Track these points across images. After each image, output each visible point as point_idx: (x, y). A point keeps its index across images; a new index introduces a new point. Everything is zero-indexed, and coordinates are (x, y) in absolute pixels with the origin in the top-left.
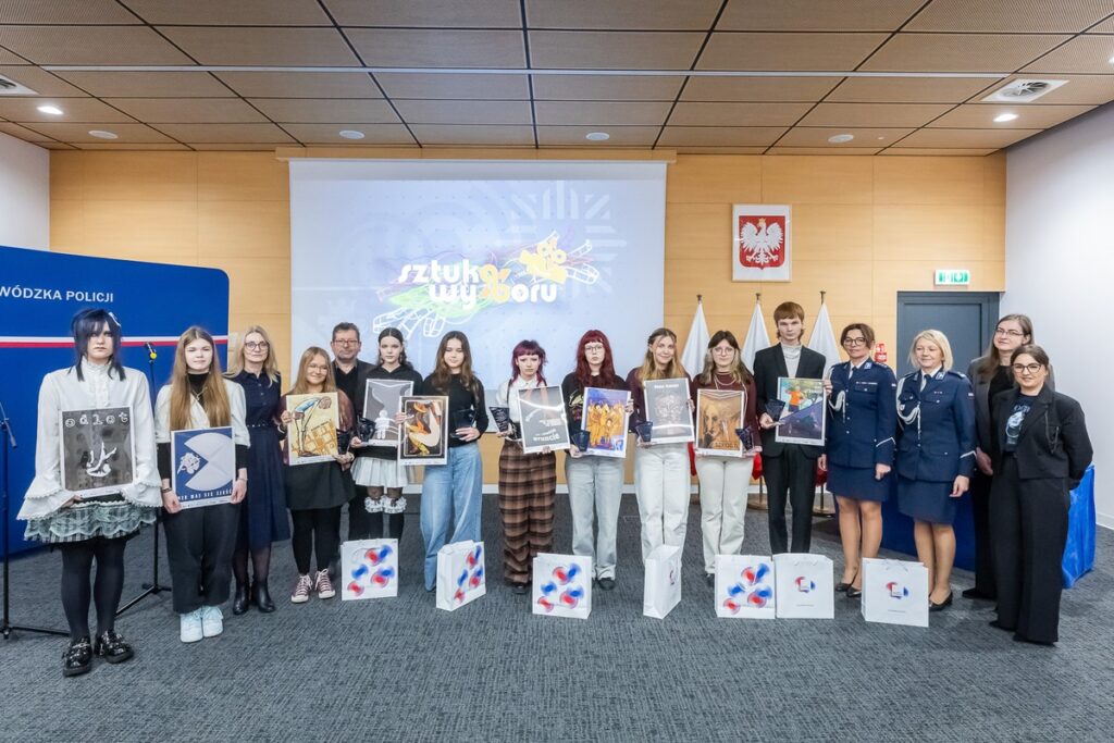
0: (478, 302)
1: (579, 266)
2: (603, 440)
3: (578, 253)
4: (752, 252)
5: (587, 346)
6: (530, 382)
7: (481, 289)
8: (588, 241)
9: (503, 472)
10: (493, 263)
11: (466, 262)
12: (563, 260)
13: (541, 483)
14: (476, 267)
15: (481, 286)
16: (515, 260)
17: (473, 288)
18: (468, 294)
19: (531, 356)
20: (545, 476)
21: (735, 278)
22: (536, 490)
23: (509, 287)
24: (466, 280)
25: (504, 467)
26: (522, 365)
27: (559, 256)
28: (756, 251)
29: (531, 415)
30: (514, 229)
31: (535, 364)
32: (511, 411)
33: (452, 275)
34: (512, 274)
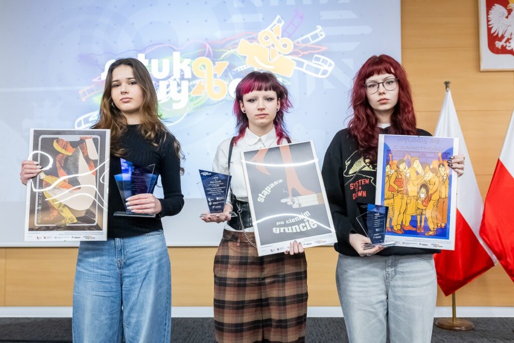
0: (191, 100)
1: (309, 57)
2: (413, 222)
3: (307, 41)
4: (503, 37)
5: (369, 81)
6: (264, 137)
7: (193, 86)
8: (319, 28)
9: (220, 283)
10: (208, 56)
11: (177, 55)
12: (290, 48)
13: (282, 302)
14: (188, 61)
15: (194, 82)
16: (232, 51)
17: (185, 84)
18: (179, 91)
19: (263, 93)
20: (289, 291)
21: (483, 67)
22: (275, 315)
23: (226, 83)
24: (177, 75)
25: (221, 274)
26: (250, 109)
27: (285, 46)
28: (507, 36)
29: (267, 191)
30: (237, 18)
31: (272, 107)
32: (233, 182)
33: (160, 70)
34: (230, 67)
